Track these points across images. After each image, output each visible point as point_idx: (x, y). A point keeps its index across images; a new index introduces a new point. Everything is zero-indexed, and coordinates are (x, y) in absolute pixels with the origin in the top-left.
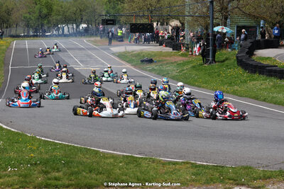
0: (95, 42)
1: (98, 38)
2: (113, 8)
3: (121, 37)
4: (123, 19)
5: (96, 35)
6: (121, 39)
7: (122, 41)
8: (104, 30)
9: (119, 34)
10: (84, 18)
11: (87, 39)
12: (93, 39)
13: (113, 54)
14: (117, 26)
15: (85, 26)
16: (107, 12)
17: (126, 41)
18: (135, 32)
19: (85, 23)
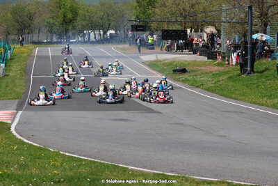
0: (123, 49)
1: (127, 46)
2: (144, 13)
3: (152, 45)
4: (154, 25)
5: (125, 42)
6: (151, 47)
7: (153, 49)
8: (133, 37)
9: (150, 41)
10: (112, 24)
11: (115, 46)
12: (121, 46)
13: (143, 63)
14: (148, 33)
15: (113, 32)
16: (137, 17)
17: (157, 49)
18: (167, 39)
19: (112, 29)
